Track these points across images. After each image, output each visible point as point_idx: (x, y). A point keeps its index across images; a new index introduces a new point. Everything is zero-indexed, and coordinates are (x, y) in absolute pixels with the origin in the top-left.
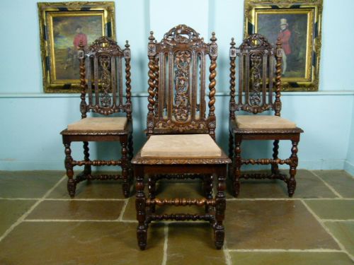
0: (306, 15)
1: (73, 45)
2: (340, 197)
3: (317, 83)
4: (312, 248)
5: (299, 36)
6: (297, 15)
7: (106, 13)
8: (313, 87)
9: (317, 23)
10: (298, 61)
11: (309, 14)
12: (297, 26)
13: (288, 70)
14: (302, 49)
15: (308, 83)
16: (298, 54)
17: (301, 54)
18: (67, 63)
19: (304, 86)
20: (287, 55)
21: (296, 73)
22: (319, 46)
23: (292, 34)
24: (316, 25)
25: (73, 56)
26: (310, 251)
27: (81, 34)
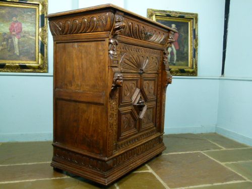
0: (188, 23)
1: (9, 31)
2: (224, 149)
3: (197, 71)
4: (228, 181)
5: (184, 37)
6: (182, 23)
7: (41, 6)
8: (194, 73)
9: (195, 29)
10: (184, 54)
11: (189, 23)
12: (182, 30)
13: (177, 60)
14: (186, 47)
15: (191, 70)
16: (184, 50)
17: (185, 49)
18: (2, 46)
19: (188, 72)
20: (177, 50)
21: (182, 63)
22: (197, 45)
23: (179, 35)
24: (194, 31)
25: (8, 40)
26: (228, 183)
27: (17, 22)
